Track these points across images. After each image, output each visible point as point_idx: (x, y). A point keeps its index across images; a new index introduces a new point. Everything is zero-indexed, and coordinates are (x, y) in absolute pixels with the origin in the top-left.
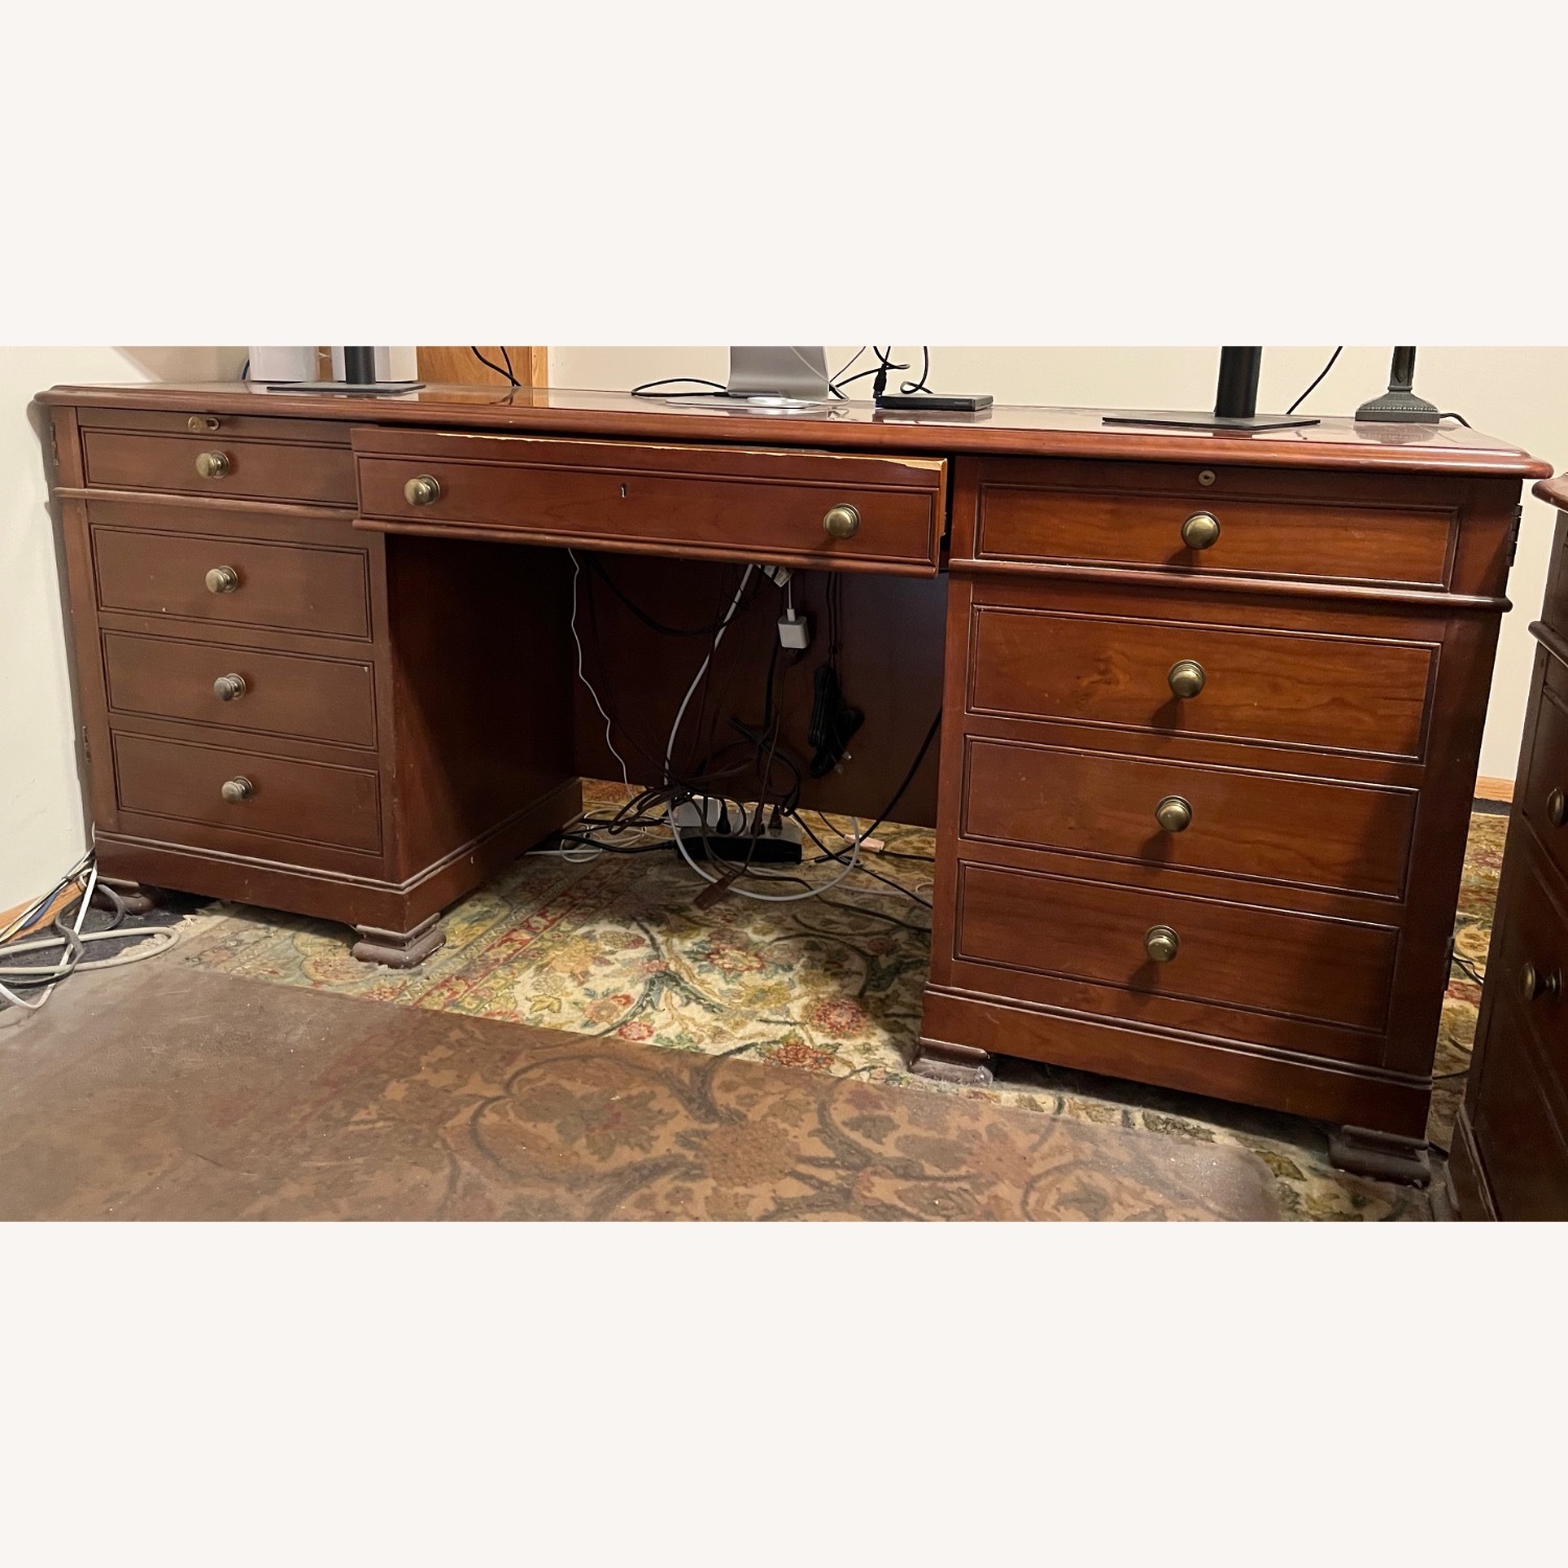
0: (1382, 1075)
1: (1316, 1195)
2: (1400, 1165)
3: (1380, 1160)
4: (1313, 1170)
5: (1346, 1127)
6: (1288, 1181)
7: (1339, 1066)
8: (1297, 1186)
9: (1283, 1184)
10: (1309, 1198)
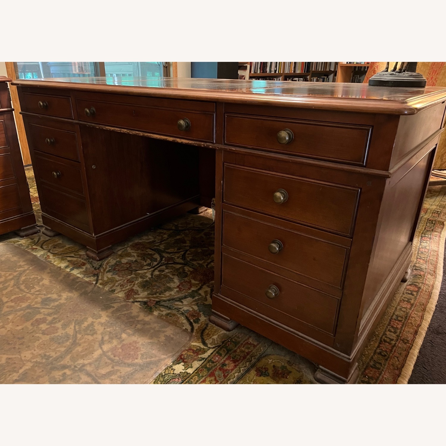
0: (24, 215)
1: (24, 242)
2: (34, 230)
3: (31, 231)
4: (20, 239)
5: (22, 228)
6: (18, 243)
7: (16, 217)
8: (20, 243)
9: (17, 244)
10: (24, 243)
